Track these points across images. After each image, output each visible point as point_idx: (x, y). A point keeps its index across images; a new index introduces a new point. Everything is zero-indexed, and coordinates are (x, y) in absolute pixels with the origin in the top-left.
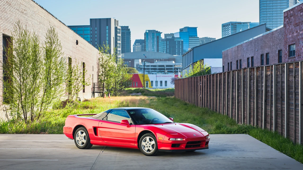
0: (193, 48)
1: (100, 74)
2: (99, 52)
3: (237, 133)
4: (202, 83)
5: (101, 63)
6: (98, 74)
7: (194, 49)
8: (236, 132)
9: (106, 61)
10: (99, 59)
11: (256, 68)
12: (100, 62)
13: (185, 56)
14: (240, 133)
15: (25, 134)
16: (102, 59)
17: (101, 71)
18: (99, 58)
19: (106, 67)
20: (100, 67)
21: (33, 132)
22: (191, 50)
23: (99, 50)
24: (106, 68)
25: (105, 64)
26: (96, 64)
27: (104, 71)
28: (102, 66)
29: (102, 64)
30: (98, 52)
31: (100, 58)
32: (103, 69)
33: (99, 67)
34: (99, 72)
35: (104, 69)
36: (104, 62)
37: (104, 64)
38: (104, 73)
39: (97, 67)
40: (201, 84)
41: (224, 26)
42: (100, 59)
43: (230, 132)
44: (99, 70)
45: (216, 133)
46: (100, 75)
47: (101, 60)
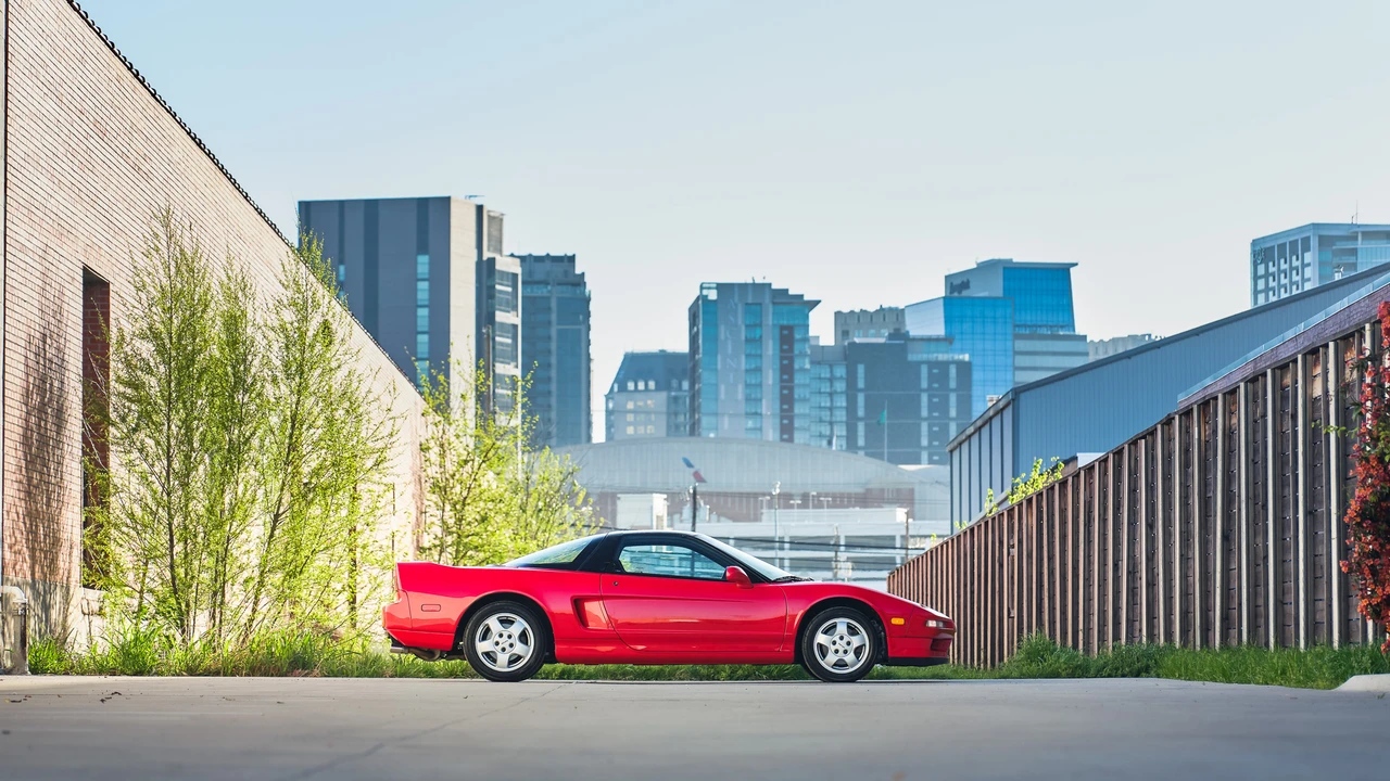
0: (1018, 392)
1: (427, 542)
2: (422, 405)
3: (1109, 676)
4: (1020, 542)
5: (433, 471)
6: (418, 541)
7: (1023, 396)
8: (1107, 670)
9: (466, 462)
10: (424, 449)
11: (1199, 406)
12: (429, 470)
13: (965, 447)
14: (1123, 676)
15: (225, 675)
16: (442, 446)
17: (434, 519)
18: (424, 441)
19: (465, 498)
20: (429, 496)
21: (260, 668)
22: (1001, 405)
23: (421, 394)
24: (464, 505)
25: (457, 477)
26: (409, 477)
27: (451, 522)
28: (441, 489)
29: (439, 476)
30: (416, 403)
31: (432, 444)
32: (448, 507)
33: (421, 496)
34: (422, 526)
35: (454, 506)
36: (451, 468)
37: (453, 476)
38: (451, 533)
39: (413, 495)
40: (1015, 551)
41: (1265, 253)
42: (428, 449)
43: (1079, 671)
44: (422, 513)
45: (1022, 676)
46: (426, 545)
47: (433, 455)
